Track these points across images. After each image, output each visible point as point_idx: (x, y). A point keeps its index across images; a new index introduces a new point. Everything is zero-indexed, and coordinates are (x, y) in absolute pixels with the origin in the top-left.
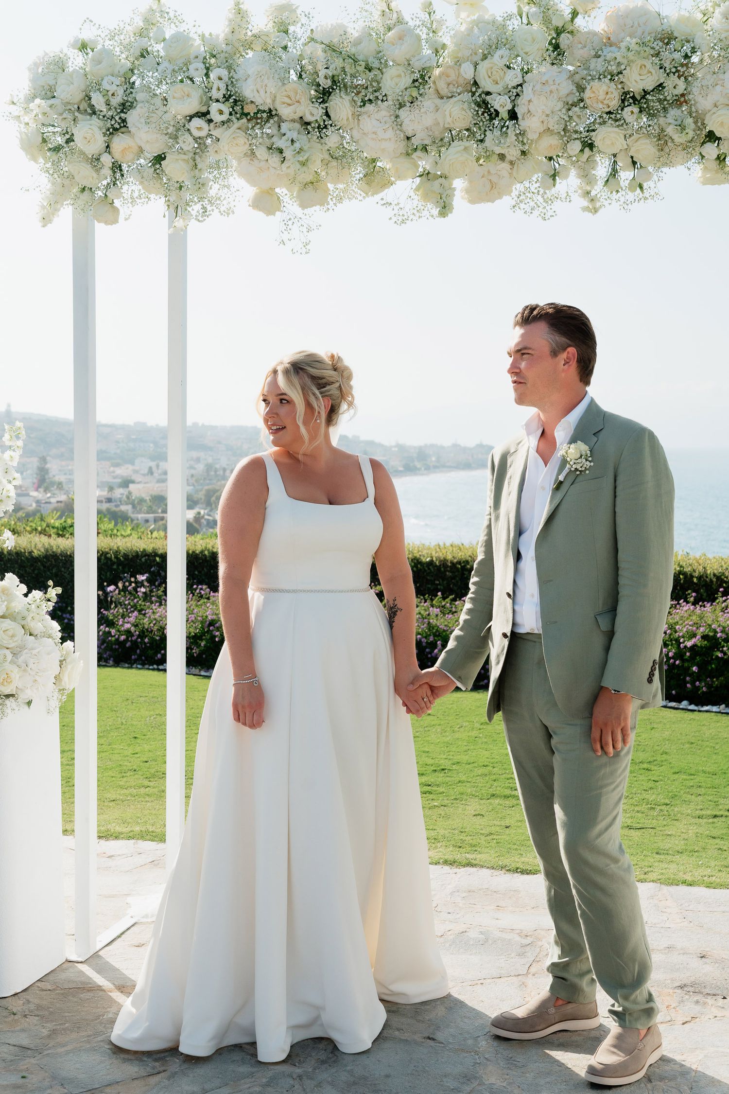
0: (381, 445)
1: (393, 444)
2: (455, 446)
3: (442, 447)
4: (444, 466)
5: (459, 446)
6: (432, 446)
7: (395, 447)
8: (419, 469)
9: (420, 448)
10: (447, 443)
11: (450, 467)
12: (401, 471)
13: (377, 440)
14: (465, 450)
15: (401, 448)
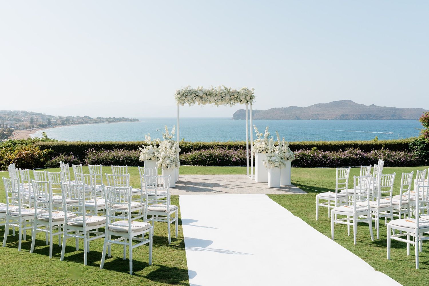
0: (53, 117)
1: (58, 116)
2: (78, 117)
3: (74, 117)
4: (75, 123)
5: (79, 117)
6: (70, 117)
7: (58, 117)
8: (67, 124)
9: (67, 117)
10: (75, 116)
11: (76, 123)
12: (61, 125)
13: (52, 115)
14: (81, 118)
15: (60, 117)
